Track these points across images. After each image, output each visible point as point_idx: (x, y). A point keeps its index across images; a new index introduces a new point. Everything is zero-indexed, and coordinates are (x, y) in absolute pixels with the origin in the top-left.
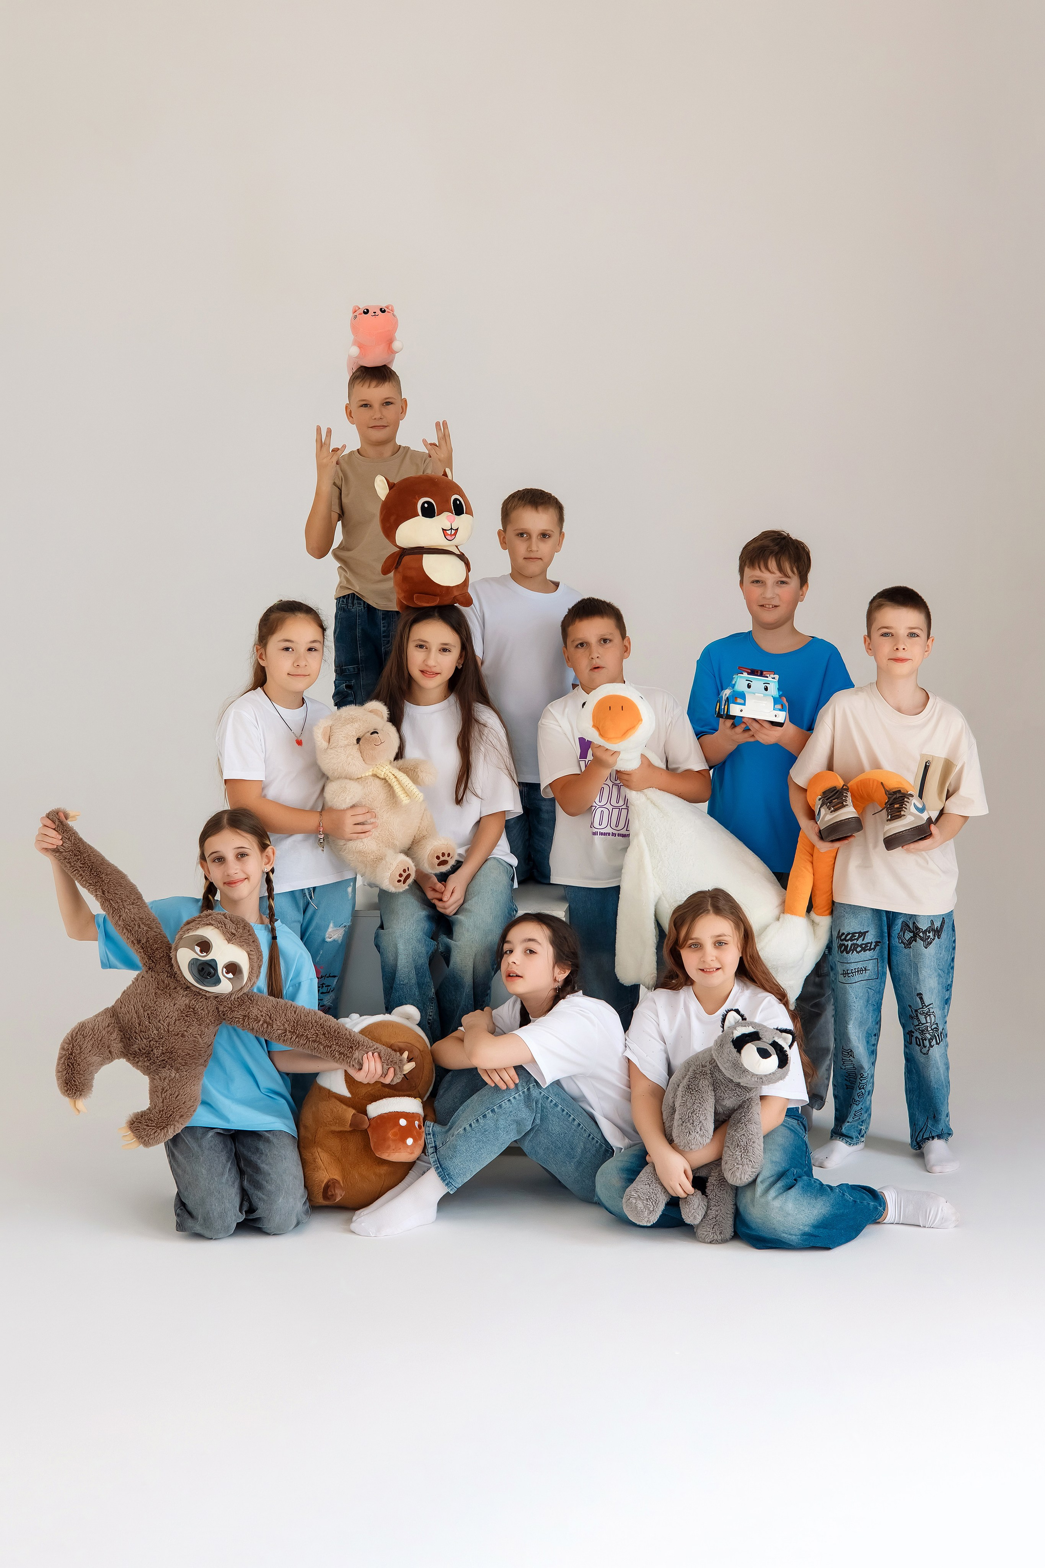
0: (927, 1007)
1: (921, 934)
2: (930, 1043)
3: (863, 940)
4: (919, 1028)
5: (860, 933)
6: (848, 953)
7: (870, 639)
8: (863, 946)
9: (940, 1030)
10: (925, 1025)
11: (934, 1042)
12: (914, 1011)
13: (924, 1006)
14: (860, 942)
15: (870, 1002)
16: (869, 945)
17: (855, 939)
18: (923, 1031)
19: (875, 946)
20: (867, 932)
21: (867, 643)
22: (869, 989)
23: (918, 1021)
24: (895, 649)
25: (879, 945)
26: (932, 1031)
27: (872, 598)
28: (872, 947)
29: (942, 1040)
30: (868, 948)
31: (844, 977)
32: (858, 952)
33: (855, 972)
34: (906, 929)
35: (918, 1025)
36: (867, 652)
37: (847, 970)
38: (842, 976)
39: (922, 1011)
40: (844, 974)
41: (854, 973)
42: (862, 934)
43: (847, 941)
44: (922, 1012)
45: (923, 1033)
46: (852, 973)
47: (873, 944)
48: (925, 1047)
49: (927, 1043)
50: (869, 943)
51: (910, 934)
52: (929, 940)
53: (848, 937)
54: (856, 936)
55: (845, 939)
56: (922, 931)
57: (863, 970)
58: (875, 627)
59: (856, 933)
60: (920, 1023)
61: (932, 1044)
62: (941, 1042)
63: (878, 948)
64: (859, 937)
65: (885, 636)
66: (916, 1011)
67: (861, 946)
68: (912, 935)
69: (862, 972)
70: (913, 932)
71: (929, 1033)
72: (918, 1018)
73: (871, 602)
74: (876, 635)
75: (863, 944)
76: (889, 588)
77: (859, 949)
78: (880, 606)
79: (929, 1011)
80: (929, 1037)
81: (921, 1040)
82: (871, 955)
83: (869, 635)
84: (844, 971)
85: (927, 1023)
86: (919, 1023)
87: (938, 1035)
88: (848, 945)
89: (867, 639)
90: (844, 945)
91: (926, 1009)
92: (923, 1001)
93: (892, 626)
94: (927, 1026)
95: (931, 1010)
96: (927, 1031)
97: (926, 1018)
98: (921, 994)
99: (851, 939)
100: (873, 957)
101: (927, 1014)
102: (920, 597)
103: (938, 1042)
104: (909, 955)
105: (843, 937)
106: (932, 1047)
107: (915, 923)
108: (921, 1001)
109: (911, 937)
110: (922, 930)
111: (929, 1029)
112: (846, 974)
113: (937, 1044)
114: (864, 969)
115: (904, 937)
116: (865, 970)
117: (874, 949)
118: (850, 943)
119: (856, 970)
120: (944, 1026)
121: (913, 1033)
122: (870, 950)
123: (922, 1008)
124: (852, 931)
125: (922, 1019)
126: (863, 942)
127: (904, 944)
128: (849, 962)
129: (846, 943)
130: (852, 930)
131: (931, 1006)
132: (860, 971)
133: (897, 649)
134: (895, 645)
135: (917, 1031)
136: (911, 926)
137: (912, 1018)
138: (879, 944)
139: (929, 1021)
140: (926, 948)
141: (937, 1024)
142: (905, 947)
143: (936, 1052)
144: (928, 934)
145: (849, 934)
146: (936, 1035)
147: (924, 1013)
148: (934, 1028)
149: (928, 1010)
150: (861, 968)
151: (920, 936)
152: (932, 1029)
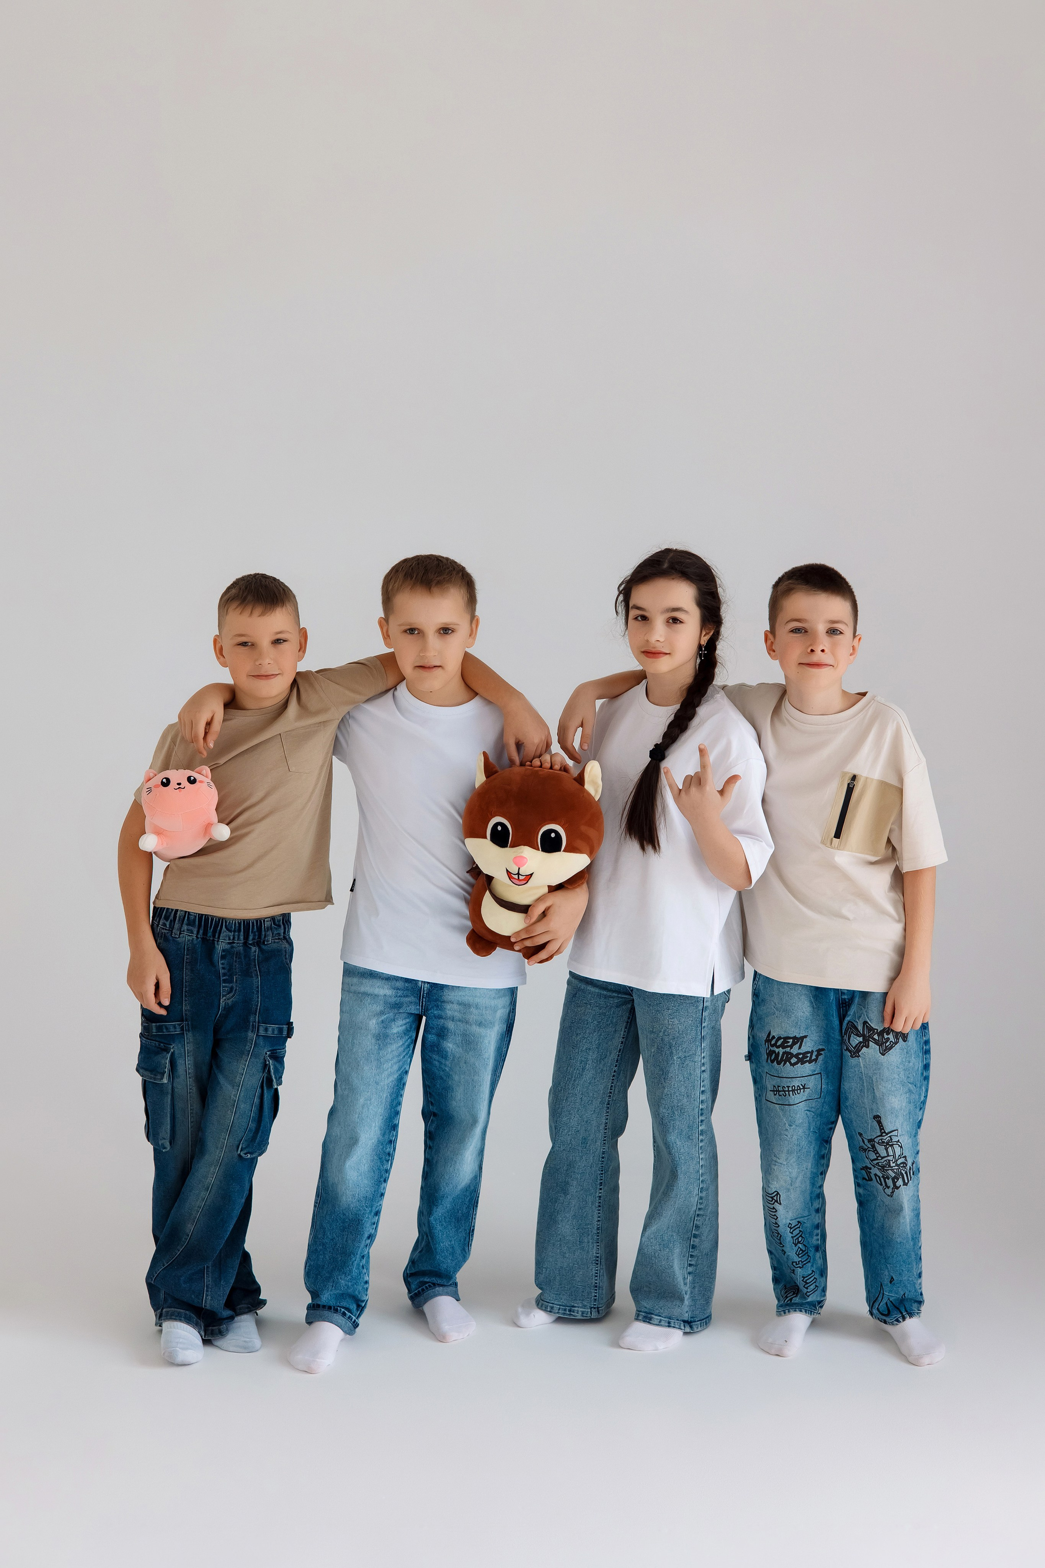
0: (887, 1134)
1: (876, 1037)
2: (894, 1183)
3: (800, 1048)
4: (878, 1163)
5: (794, 1038)
6: (779, 1063)
7: (774, 636)
8: (800, 1056)
9: (909, 1164)
10: (886, 1159)
11: (900, 1182)
12: (866, 1141)
13: (883, 1133)
14: (795, 1050)
15: (812, 1130)
16: (809, 1055)
17: (788, 1046)
18: (883, 1167)
19: (817, 1056)
20: (806, 1037)
21: (769, 642)
22: (808, 1112)
23: (876, 1154)
24: (809, 650)
25: (821, 1054)
26: (896, 1167)
27: (776, 579)
28: (814, 1057)
29: (911, 1178)
30: (808, 1059)
31: (775, 1095)
32: (792, 1065)
33: (789, 1091)
34: (852, 1032)
35: (877, 1159)
36: (769, 654)
37: (778, 1086)
38: (772, 1093)
39: (881, 1139)
40: (774, 1091)
41: (787, 1093)
42: (798, 1040)
43: (778, 1047)
44: (880, 1141)
45: (883, 1169)
46: (785, 1091)
47: (815, 1054)
48: (888, 1187)
49: (890, 1182)
50: (808, 1052)
51: (858, 1038)
52: (888, 1043)
53: (779, 1043)
54: (789, 1042)
55: (775, 1045)
56: (877, 1033)
57: (800, 1089)
58: (782, 618)
59: (790, 1038)
60: (879, 1156)
61: (898, 1184)
62: (910, 1182)
63: (821, 1058)
64: (794, 1044)
65: (796, 632)
66: (870, 1141)
67: (797, 1056)
68: (861, 1039)
69: (799, 1091)
70: (863, 1035)
71: (892, 1170)
72: (876, 1150)
73: (776, 586)
74: (783, 631)
75: (800, 1054)
76: (801, 567)
77: (794, 1060)
78: (788, 591)
79: (891, 1139)
80: (893, 1175)
81: (882, 1179)
82: (812, 1068)
83: (773, 631)
84: (774, 1086)
85: (888, 1155)
86: (877, 1157)
87: (906, 1173)
88: (778, 1052)
89: (770, 636)
90: (774, 1052)
91: (886, 1138)
92: (882, 1126)
93: (805, 618)
94: (889, 1160)
95: (895, 1139)
96: (890, 1166)
97: (887, 1149)
98: (878, 1117)
99: (783, 1046)
100: (815, 1071)
101: (887, 1143)
102: (844, 579)
103: (906, 1182)
104: (858, 1065)
105: (773, 1042)
106: (898, 1188)
107: (867, 1022)
108: (879, 1125)
109: (860, 1042)
110: (877, 1030)
111: (892, 1165)
112: (776, 1091)
113: (905, 1184)
114: (802, 1087)
115: (849, 1042)
116: (804, 1088)
117: (816, 1060)
118: (781, 1051)
119: (790, 1089)
120: (915, 1158)
121: (870, 1169)
122: (810, 1062)
123: (881, 1136)
124: (784, 1035)
125: (881, 1150)
126: (800, 1051)
127: (850, 1052)
128: (780, 1076)
129: (777, 1050)
130: (783, 1033)
131: (895, 1133)
132: (797, 1090)
133: (812, 651)
134: (811, 645)
135: (875, 1167)
136: (860, 1028)
137: (865, 1150)
138: (822, 1052)
139: (891, 1153)
140: (883, 1055)
141: (905, 1157)
142: (852, 1056)
143: (905, 1194)
144: (886, 1036)
145: (779, 1038)
146: (904, 1172)
147: (883, 1142)
148: (901, 1163)
149: (889, 1138)
150: (798, 1086)
151: (874, 1039)
152: (897, 1165)
